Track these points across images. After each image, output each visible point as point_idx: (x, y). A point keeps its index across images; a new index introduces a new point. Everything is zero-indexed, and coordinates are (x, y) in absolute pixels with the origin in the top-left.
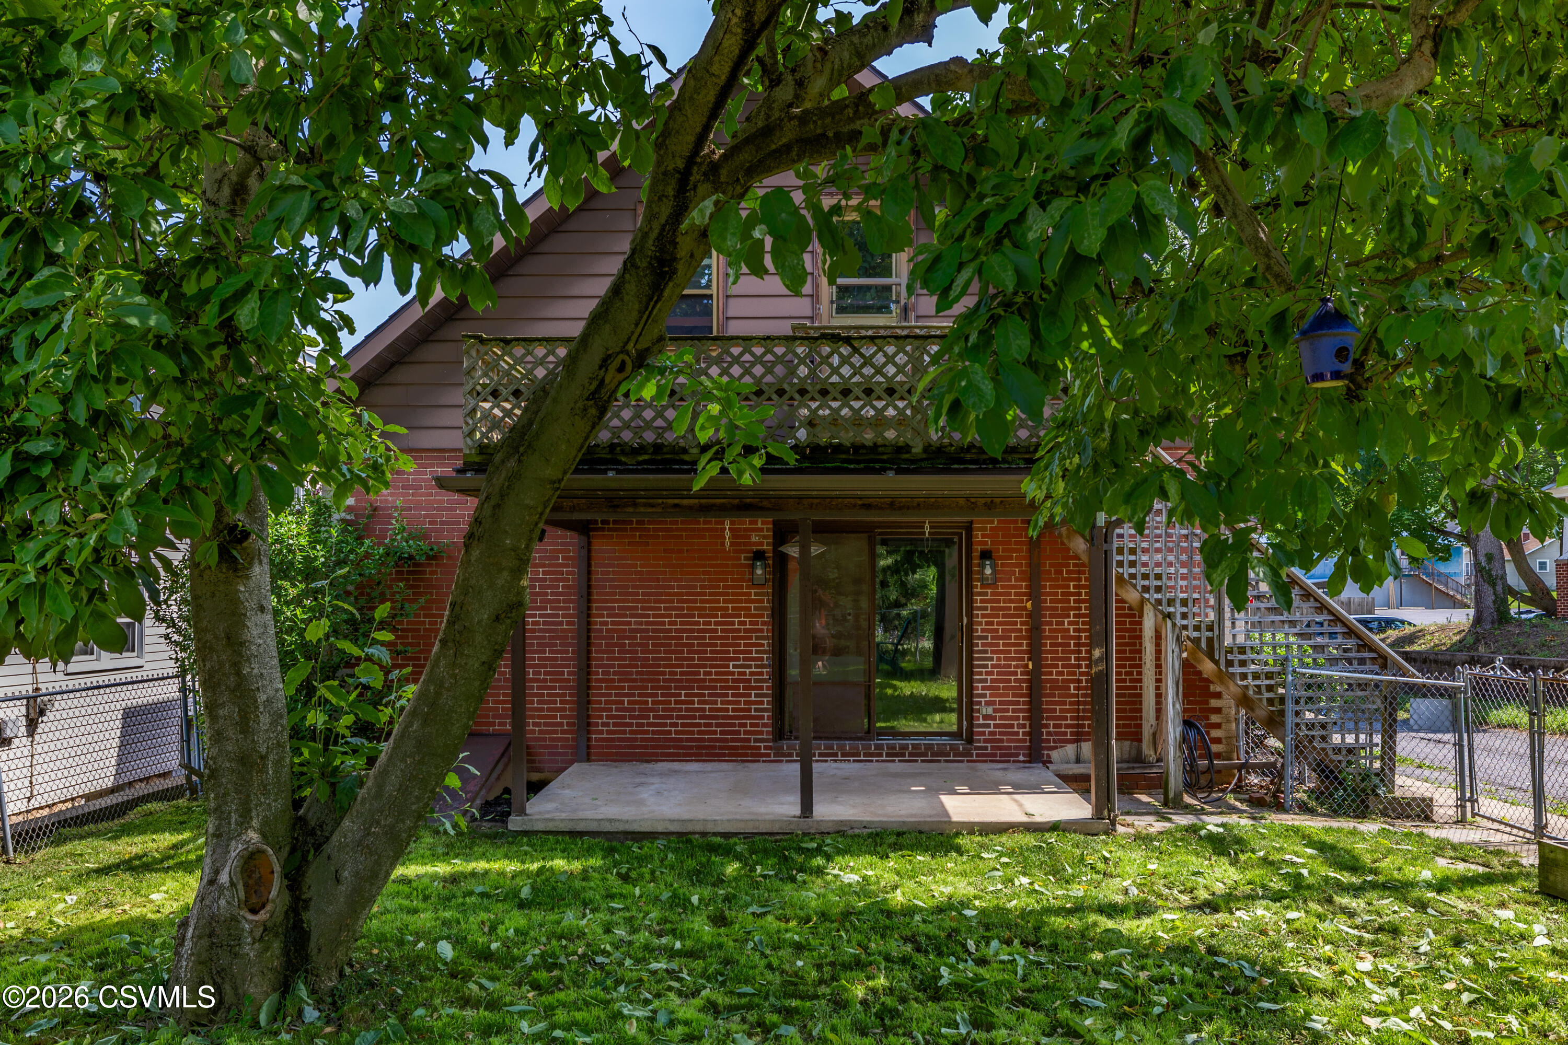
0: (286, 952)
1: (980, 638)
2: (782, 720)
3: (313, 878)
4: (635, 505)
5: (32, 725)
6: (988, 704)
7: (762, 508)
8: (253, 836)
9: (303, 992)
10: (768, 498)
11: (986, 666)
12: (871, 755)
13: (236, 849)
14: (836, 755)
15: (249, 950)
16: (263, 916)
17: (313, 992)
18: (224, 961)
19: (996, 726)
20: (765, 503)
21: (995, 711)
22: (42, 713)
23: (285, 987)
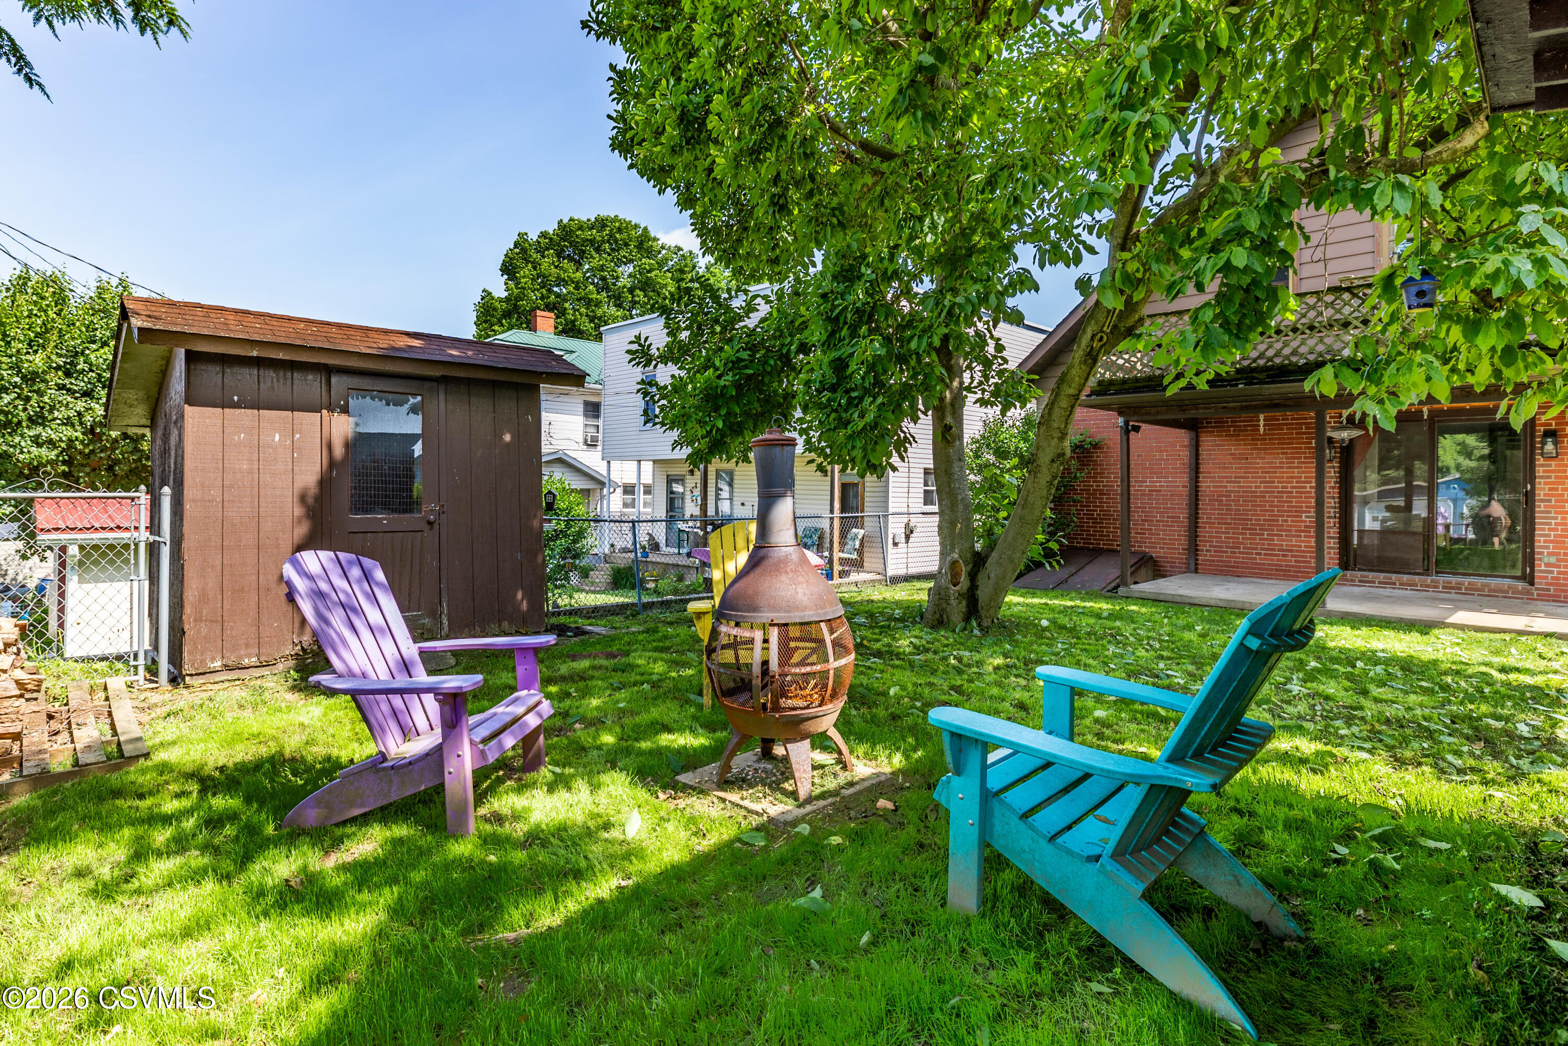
0: (968, 606)
1: (1542, 501)
2: (1348, 556)
3: (981, 579)
4: (1197, 409)
5: (907, 537)
6: (1550, 554)
7: (1286, 406)
8: (956, 556)
9: (974, 624)
10: (1291, 399)
11: (1550, 524)
12: (1428, 586)
13: (949, 558)
14: (1394, 584)
15: (953, 602)
16: (957, 588)
17: (979, 625)
18: (944, 606)
19: (1559, 573)
20: (1289, 402)
21: (1558, 560)
22: (912, 532)
23: (967, 619)
